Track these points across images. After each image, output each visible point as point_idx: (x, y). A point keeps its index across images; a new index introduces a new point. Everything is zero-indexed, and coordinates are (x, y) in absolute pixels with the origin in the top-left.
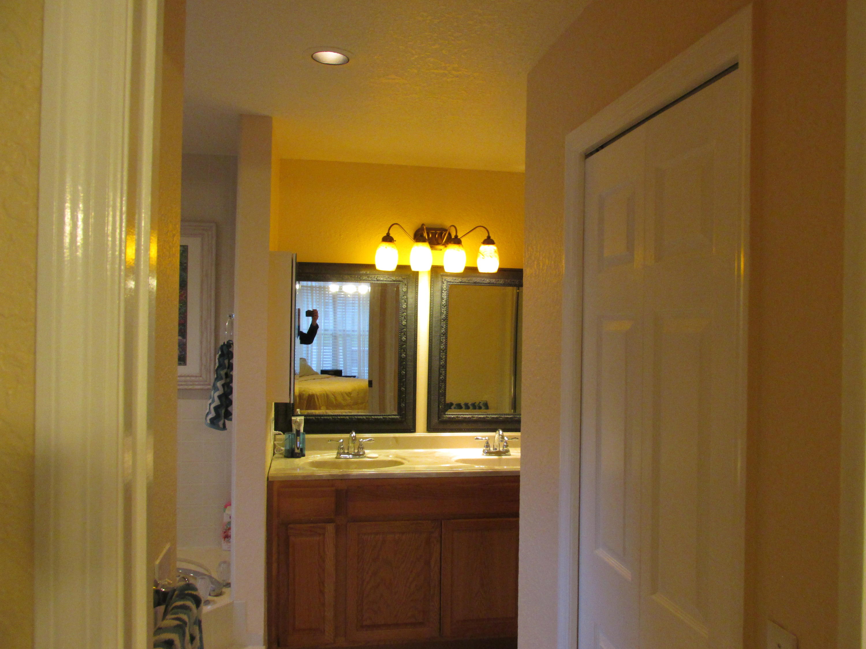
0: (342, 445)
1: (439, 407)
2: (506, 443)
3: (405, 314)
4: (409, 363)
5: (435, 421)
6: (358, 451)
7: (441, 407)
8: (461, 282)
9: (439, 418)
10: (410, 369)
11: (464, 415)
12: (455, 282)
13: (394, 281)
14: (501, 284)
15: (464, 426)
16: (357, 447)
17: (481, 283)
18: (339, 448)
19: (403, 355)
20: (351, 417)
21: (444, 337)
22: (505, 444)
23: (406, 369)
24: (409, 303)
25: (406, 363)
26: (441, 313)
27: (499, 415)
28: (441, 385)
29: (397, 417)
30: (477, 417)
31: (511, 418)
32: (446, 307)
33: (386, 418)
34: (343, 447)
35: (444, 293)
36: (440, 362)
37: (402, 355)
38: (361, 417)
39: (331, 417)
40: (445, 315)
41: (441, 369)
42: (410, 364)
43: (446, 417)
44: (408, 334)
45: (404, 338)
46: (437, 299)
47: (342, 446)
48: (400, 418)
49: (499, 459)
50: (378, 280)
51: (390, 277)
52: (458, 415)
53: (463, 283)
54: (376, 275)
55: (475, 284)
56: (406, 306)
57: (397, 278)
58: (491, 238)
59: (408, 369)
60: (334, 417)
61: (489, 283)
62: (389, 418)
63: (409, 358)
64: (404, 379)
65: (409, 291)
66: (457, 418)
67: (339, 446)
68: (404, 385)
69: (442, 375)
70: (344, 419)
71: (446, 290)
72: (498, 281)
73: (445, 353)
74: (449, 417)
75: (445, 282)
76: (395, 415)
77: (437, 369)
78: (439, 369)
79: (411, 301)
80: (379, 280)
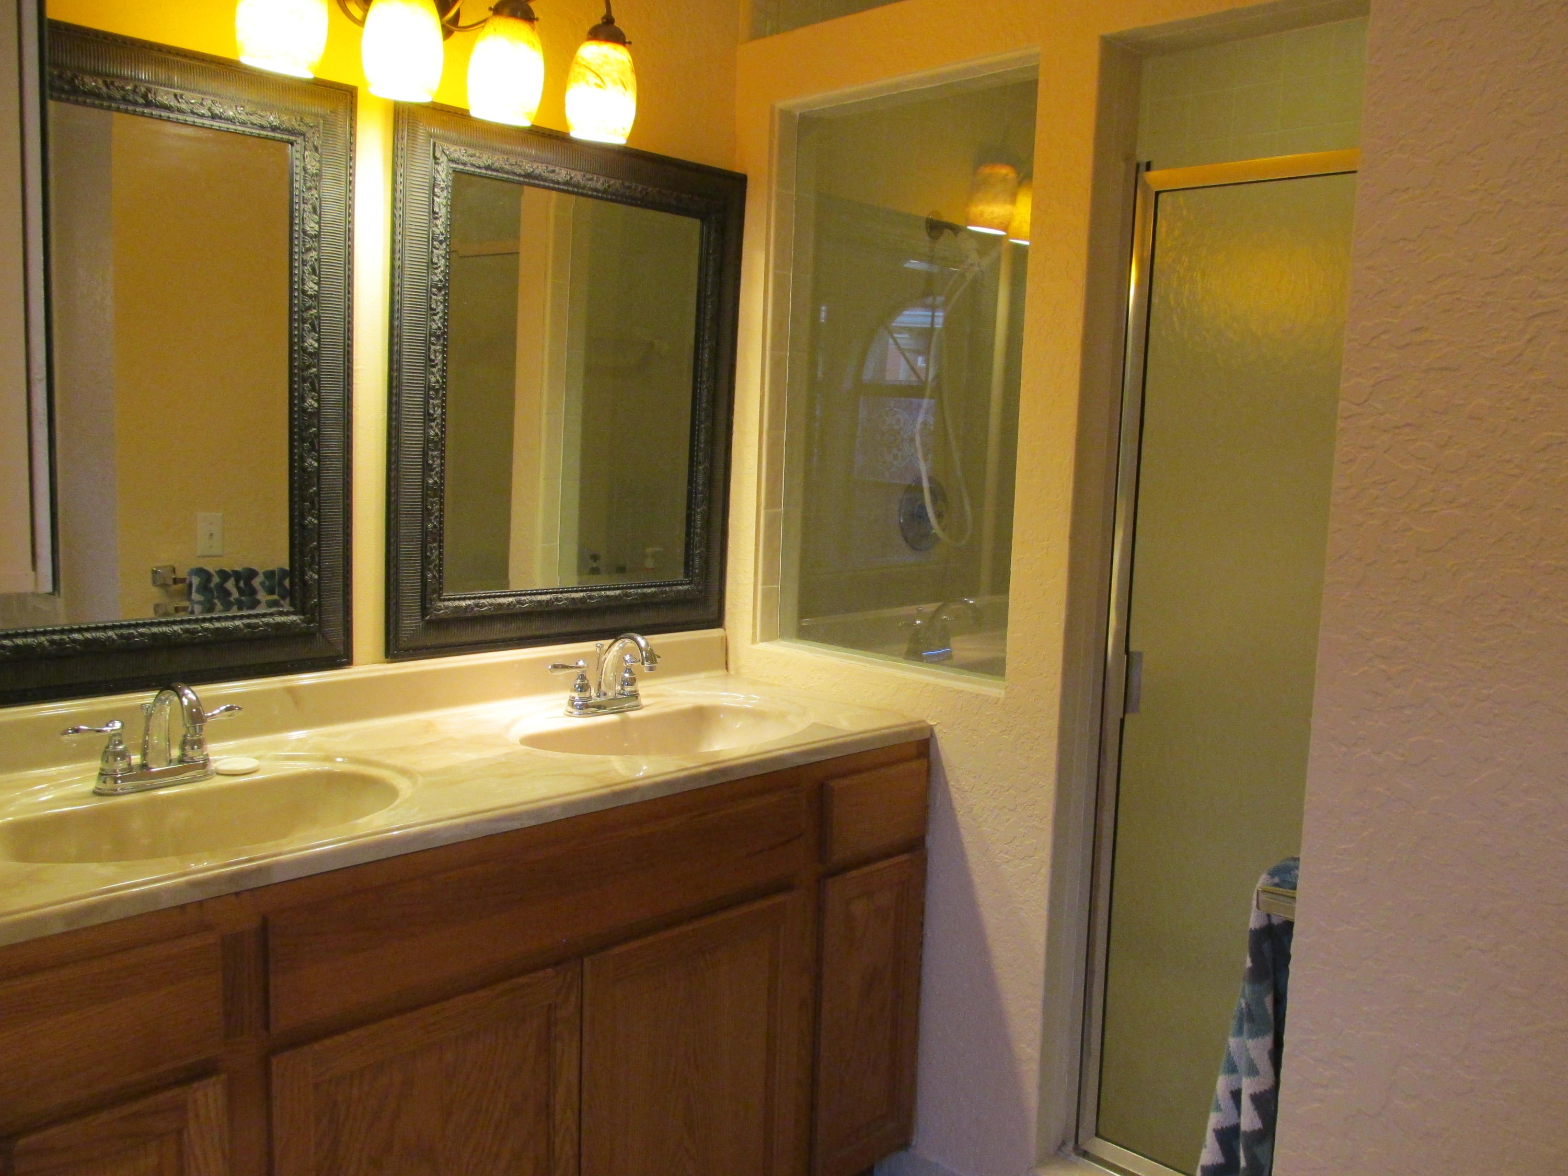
0: (121, 743)
1: (423, 576)
2: (631, 672)
3: (314, 254)
4: (327, 431)
5: (410, 622)
6: (184, 755)
7: (430, 575)
8: (488, 168)
9: (424, 611)
10: (331, 448)
11: (494, 597)
12: (473, 165)
13: (274, 129)
14: (596, 190)
15: (497, 631)
16: (179, 739)
17: (545, 180)
18: (111, 753)
19: (311, 403)
20: (125, 631)
21: (438, 348)
22: (627, 675)
23: (318, 452)
24: (327, 217)
25: (319, 430)
26: (431, 265)
27: (585, 591)
28: (432, 503)
29: (294, 618)
30: (531, 602)
31: (616, 597)
32: (444, 246)
33: (256, 626)
34: (125, 748)
35: (439, 197)
36: (426, 427)
37: (305, 402)
38: (165, 629)
39: (42, 639)
40: (442, 271)
41: (430, 453)
42: (332, 433)
43: (447, 608)
44: (325, 329)
45: (311, 343)
46: (417, 216)
47: (121, 747)
48: (303, 621)
49: (624, 723)
50: (214, 117)
51: (259, 112)
52: (480, 598)
53: (496, 170)
54: (209, 94)
55: (527, 180)
56: (317, 227)
57: (285, 118)
58: (616, 24)
59: (324, 451)
60: (56, 637)
61: (566, 183)
62: (267, 624)
63: (329, 413)
64: (311, 486)
65: (328, 172)
66: (476, 609)
67: (107, 747)
68: (313, 508)
69: (433, 473)
70: (95, 641)
71: (447, 187)
72: (591, 179)
73: (440, 398)
74: (456, 607)
75: (443, 159)
76: (287, 614)
77: (417, 450)
78: (425, 454)
79: (331, 211)
80: (220, 118)
